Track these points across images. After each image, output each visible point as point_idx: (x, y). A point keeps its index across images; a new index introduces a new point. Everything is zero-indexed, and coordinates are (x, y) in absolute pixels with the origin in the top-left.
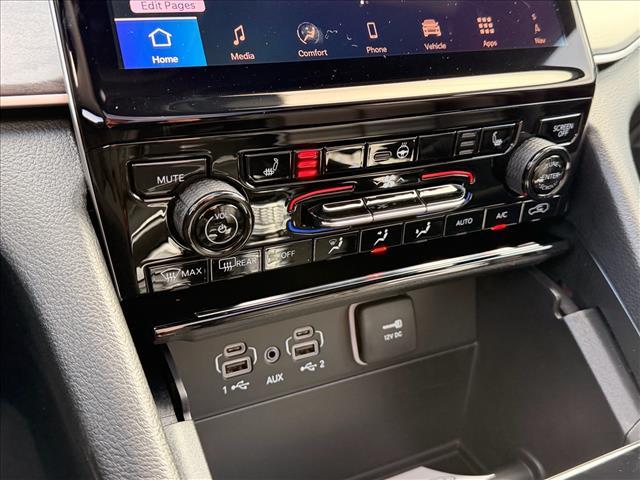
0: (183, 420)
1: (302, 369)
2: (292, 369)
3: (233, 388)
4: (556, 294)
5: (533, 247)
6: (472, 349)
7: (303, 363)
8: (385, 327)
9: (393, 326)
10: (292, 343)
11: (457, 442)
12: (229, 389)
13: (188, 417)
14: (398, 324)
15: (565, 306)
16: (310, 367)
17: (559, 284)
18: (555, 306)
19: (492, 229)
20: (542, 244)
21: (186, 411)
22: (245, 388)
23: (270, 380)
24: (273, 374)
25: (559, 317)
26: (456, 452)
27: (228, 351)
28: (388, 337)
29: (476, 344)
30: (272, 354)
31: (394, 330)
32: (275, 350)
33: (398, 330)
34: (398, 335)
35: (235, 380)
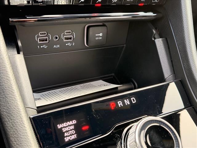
0: (20, 54)
1: (67, 44)
2: (63, 44)
3: (42, 47)
4: (154, 32)
5: (150, 14)
6: (123, 47)
7: (67, 42)
8: (96, 35)
9: (99, 35)
10: (64, 35)
11: (113, 74)
12: (40, 47)
13: (22, 53)
14: (101, 35)
15: (156, 36)
16: (69, 44)
17: (156, 29)
18: (153, 36)
19: (139, 5)
20: (154, 13)
21: (21, 51)
22: (46, 47)
23: (55, 46)
24: (56, 45)
25: (153, 39)
26: (112, 77)
27: (40, 34)
28: (97, 38)
29: (125, 45)
30: (56, 38)
31: (99, 36)
32: (58, 36)
33: (101, 37)
34: (100, 38)
35: (42, 44)
